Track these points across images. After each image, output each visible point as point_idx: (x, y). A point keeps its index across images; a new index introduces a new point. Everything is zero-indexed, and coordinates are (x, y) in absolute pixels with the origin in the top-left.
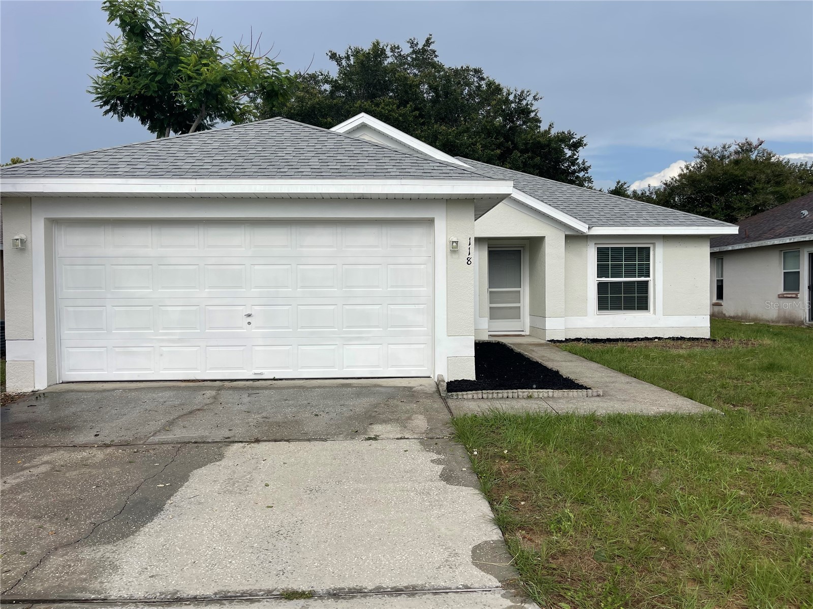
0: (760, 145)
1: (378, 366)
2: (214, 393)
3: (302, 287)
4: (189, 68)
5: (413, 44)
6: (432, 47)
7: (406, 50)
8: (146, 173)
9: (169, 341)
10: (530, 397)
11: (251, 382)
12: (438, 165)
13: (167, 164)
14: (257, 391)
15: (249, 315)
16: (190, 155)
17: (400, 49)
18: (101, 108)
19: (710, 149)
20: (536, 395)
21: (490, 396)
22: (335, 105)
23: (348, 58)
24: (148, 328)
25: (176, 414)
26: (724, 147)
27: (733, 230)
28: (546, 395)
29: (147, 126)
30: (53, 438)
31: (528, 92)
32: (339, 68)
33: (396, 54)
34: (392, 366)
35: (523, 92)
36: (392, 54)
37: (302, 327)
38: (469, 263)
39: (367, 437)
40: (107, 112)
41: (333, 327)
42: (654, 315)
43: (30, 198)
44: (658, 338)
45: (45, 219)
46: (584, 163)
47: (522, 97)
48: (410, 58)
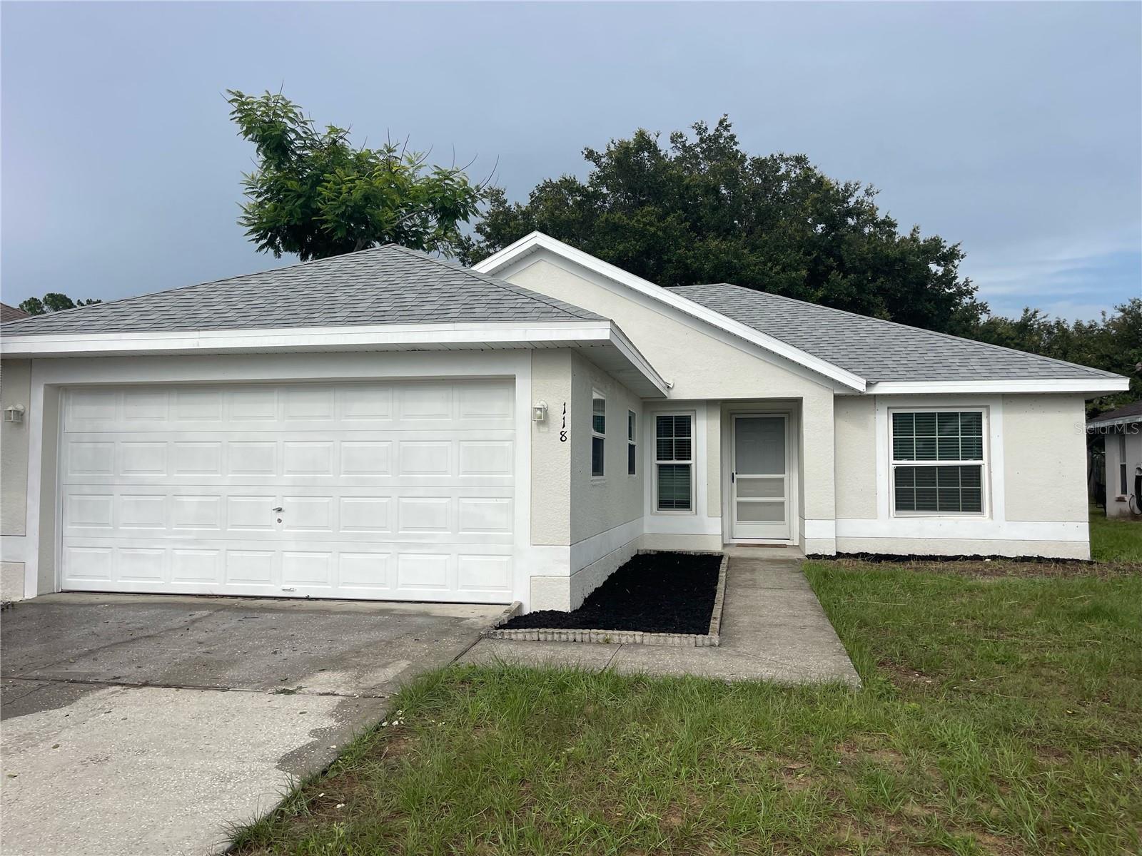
1: (444, 586)
2: (206, 614)
3: (347, 472)
5: (700, 130)
6: (730, 130)
7: (692, 139)
10: (607, 642)
11: (277, 601)
15: (280, 510)
17: (684, 138)
18: (257, 242)
20: (616, 639)
21: (549, 638)
22: (573, 220)
23: (610, 155)
24: (159, 525)
27: (1121, 384)
28: (631, 640)
31: (857, 184)
32: (596, 168)
33: (678, 145)
34: (464, 587)
35: (847, 186)
36: (674, 145)
37: (345, 528)
38: (564, 439)
40: (262, 247)
41: (385, 528)
42: (990, 521)
43: (31, 360)
44: (994, 558)
45: (46, 385)
46: (967, 283)
47: (848, 192)
48: (699, 149)
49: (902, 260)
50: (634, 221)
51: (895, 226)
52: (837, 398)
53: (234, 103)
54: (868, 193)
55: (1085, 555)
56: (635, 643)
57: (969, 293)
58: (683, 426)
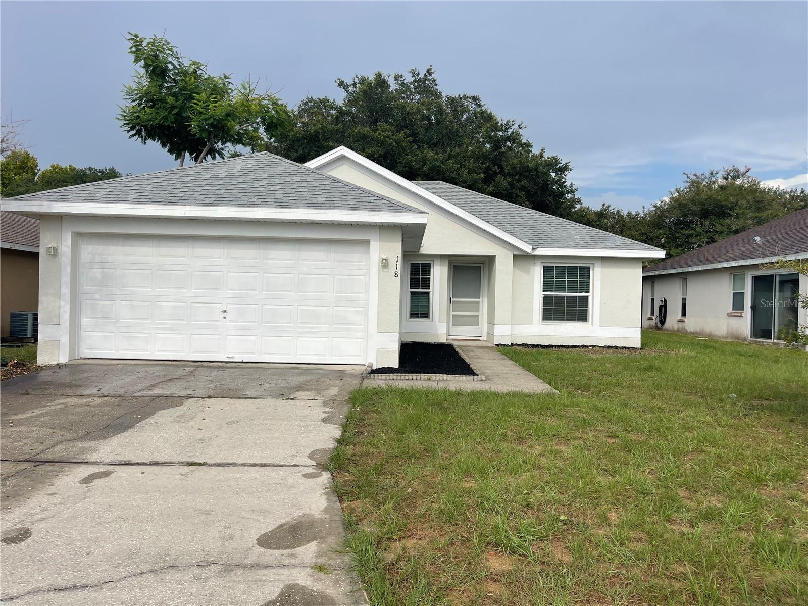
0: (748, 172)
1: (324, 355)
2: (192, 369)
3: (267, 291)
4: (200, 104)
5: (414, 74)
6: (433, 76)
7: (409, 79)
8: (148, 200)
9: (161, 329)
10: (429, 379)
11: (224, 363)
12: (376, 198)
13: (166, 192)
14: (226, 369)
15: (225, 312)
16: (185, 185)
17: (404, 78)
18: (128, 132)
19: (698, 175)
20: (433, 378)
21: (399, 378)
22: (337, 130)
23: (354, 85)
24: (147, 319)
25: (158, 381)
26: (711, 173)
27: (661, 254)
28: (441, 378)
29: (167, 149)
30: (68, 391)
31: (514, 121)
32: (347, 94)
33: (399, 82)
34: (336, 355)
35: (508, 122)
36: (396, 82)
37: (266, 322)
38: (396, 275)
39: (287, 397)
40: (133, 136)
41: (290, 323)
42: (592, 326)
43: (62, 216)
44: (593, 346)
45: (72, 232)
46: (571, 186)
47: (508, 126)
48: (412, 86)
49: (536, 169)
50: (377, 134)
51: (532, 147)
52: (514, 255)
53: (130, 41)
54: (520, 127)
55: (638, 345)
56: (443, 380)
57: (572, 192)
58: (426, 269)
